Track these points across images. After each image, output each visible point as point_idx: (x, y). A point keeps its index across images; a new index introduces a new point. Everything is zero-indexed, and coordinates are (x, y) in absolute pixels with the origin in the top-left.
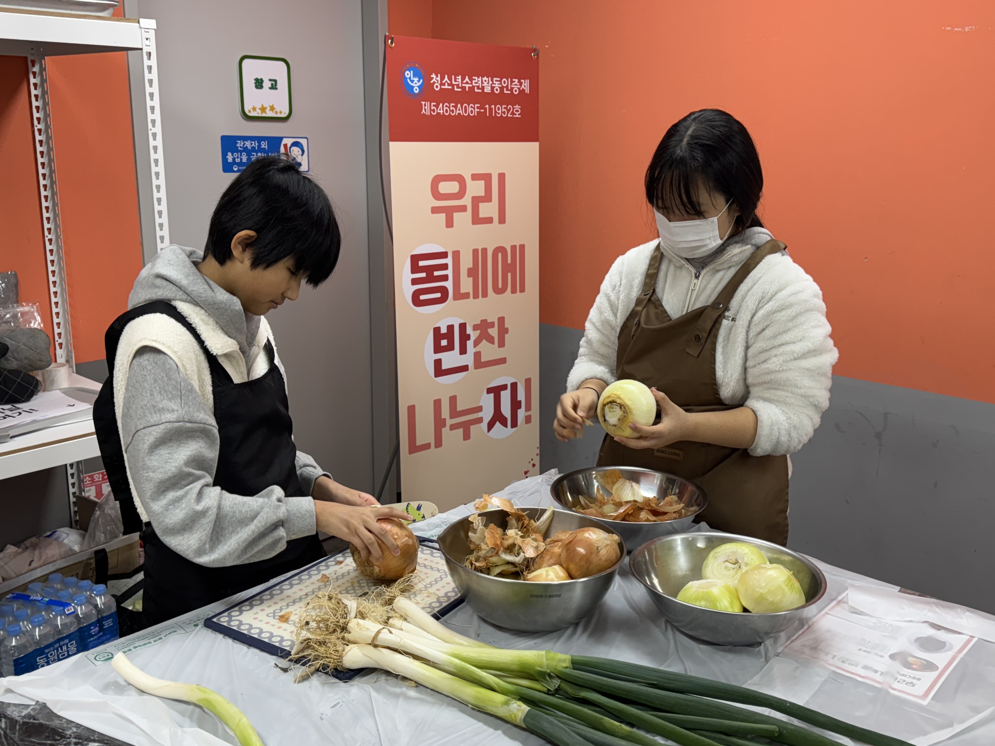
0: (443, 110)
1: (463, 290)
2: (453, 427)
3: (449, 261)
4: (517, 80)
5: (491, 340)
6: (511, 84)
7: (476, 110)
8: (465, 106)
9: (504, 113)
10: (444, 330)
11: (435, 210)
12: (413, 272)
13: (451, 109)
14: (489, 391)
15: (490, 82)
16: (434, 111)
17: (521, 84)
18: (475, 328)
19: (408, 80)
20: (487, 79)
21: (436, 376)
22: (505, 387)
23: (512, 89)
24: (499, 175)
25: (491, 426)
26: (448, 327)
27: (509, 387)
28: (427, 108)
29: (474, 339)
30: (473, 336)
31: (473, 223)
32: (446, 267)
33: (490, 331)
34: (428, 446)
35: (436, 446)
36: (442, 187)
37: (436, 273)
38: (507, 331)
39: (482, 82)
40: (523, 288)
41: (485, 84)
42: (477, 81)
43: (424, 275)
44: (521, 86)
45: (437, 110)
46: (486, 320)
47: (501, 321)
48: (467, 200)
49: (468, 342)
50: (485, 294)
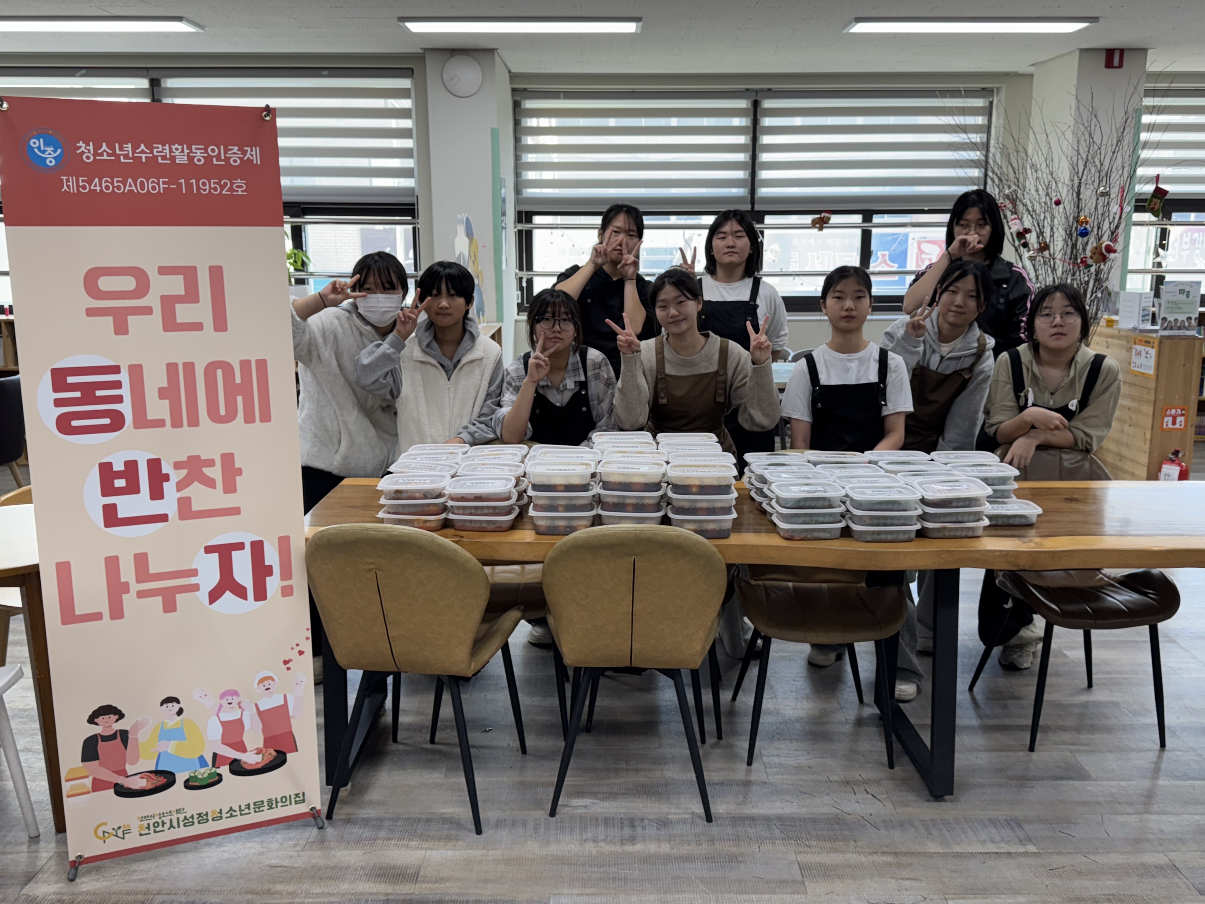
0: (101, 185)
1: (151, 416)
2: (141, 594)
3: (124, 377)
4: (236, 148)
5: (210, 483)
6: (225, 153)
7: (162, 186)
8: (142, 182)
9: (215, 189)
10: (118, 467)
11: (91, 312)
12: (55, 390)
13: (116, 185)
14: (209, 550)
15: (186, 151)
16: (84, 187)
17: (245, 153)
18: (178, 466)
19: (36, 150)
20: (180, 147)
21: (107, 525)
22: (240, 546)
23: (227, 159)
24: (211, 268)
25: (214, 595)
26: (127, 463)
27: (248, 547)
28: (71, 184)
29: (177, 480)
30: (176, 476)
31: (166, 329)
32: (117, 385)
33: (207, 471)
34: (98, 616)
35: (112, 618)
36: (105, 283)
37: (99, 393)
38: (239, 472)
39: (171, 151)
40: (266, 417)
41: (177, 153)
42: (161, 150)
43: (78, 394)
44: (245, 156)
45: (90, 186)
46: (199, 457)
47: (228, 459)
48: (152, 300)
49: (165, 484)
50: (194, 422)
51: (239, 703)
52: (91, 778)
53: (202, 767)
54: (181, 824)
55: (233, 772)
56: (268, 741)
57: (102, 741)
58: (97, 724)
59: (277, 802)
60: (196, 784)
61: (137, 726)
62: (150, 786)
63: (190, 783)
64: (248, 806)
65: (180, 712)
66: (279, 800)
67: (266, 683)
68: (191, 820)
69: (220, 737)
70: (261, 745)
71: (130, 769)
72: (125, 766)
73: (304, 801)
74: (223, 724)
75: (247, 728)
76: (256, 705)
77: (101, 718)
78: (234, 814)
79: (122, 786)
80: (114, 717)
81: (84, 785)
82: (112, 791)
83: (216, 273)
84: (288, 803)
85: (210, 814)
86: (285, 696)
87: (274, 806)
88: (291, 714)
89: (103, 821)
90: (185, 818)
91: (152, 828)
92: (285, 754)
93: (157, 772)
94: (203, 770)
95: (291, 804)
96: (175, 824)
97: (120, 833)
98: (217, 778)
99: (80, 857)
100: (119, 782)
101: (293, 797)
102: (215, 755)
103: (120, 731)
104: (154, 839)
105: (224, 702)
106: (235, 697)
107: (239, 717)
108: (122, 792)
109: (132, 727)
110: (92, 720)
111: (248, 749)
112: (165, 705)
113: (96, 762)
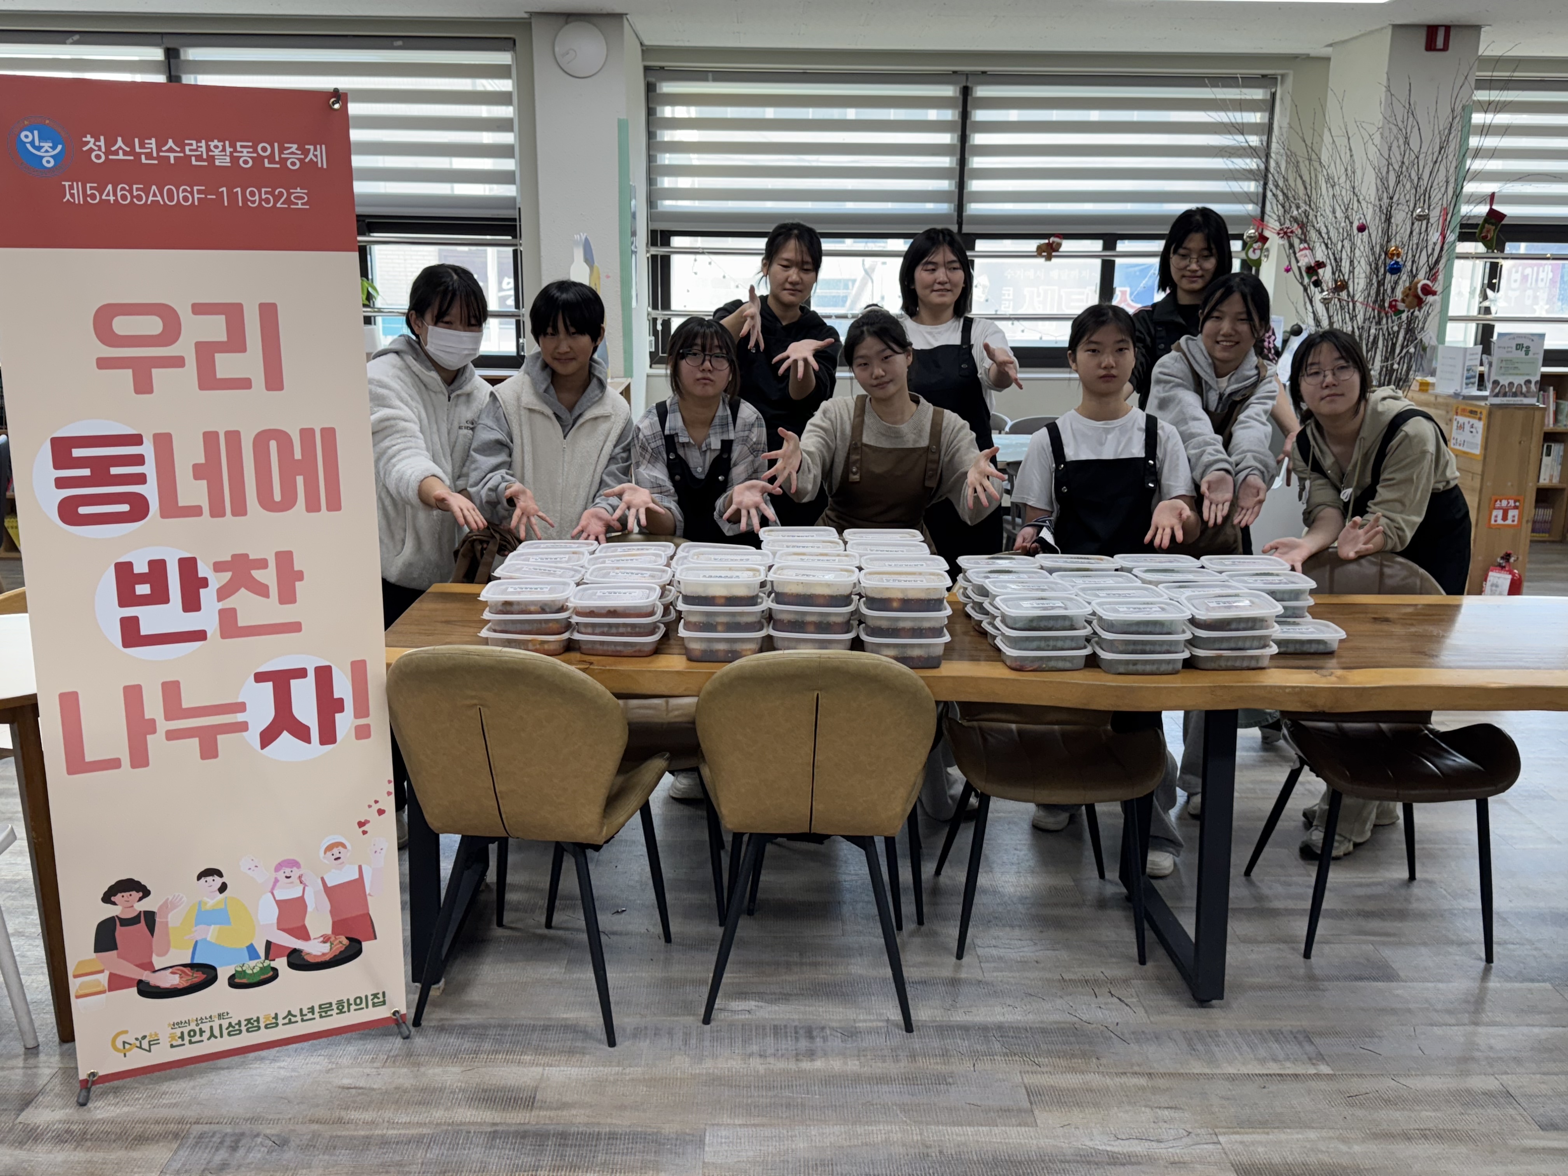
0: (115, 194)
1: (183, 501)
2: (172, 735)
3: (147, 449)
4: (295, 146)
5: (262, 590)
6: (281, 153)
7: (196, 196)
8: (170, 191)
9: (267, 201)
10: (141, 568)
11: (103, 363)
12: (57, 466)
13: (135, 193)
14: (260, 677)
15: (229, 150)
16: (93, 197)
17: (306, 152)
18: (218, 567)
19: (28, 146)
20: (220, 144)
21: (126, 644)
22: (301, 673)
23: (283, 161)
24: (262, 306)
25: (268, 737)
26: (151, 563)
27: (311, 674)
28: (75, 191)
29: (218, 586)
30: (216, 581)
31: (203, 386)
32: (139, 460)
33: (257, 574)
34: (115, 764)
35: (134, 765)
36: (122, 325)
37: (114, 471)
38: (300, 576)
39: (208, 149)
40: (335, 504)
41: (216, 152)
42: (195, 148)
43: (86, 472)
44: (306, 157)
45: (101, 196)
46: (247, 555)
47: (285, 559)
48: (184, 347)
49: (202, 591)
50: (240, 509)
51: (300, 877)
52: (106, 974)
53: (251, 959)
54: (225, 1032)
55: (292, 965)
56: (338, 926)
57: (121, 925)
58: (114, 903)
59: (349, 1005)
60: (245, 981)
61: (167, 906)
62: (185, 984)
63: (237, 980)
64: (312, 1010)
65: (223, 888)
66: (352, 1001)
67: (335, 851)
68: (237, 1027)
69: (275, 921)
70: (329, 931)
71: (158, 962)
72: (151, 957)
73: (384, 1003)
74: (279, 903)
75: (310, 909)
76: (323, 879)
77: (120, 895)
78: (293, 1019)
79: (148, 984)
80: (136, 895)
81: (98, 982)
82: (134, 990)
83: (268, 313)
84: (363, 1005)
85: (262, 1020)
86: (360, 868)
87: (346, 1009)
88: (368, 891)
89: (124, 1029)
90: (230, 1025)
91: (187, 1038)
92: (360, 943)
93: (192, 966)
94: (252, 963)
95: (367, 1007)
96: (217, 1032)
97: (145, 1044)
98: (271, 973)
99: (93, 1074)
100: (144, 978)
101: (370, 998)
102: (269, 944)
103: (145, 912)
104: (189, 1051)
105: (281, 875)
106: (295, 869)
107: (300, 894)
108: (148, 991)
109: (161, 908)
110: (108, 898)
111: (312, 936)
112: (203, 880)
113: (114, 953)
